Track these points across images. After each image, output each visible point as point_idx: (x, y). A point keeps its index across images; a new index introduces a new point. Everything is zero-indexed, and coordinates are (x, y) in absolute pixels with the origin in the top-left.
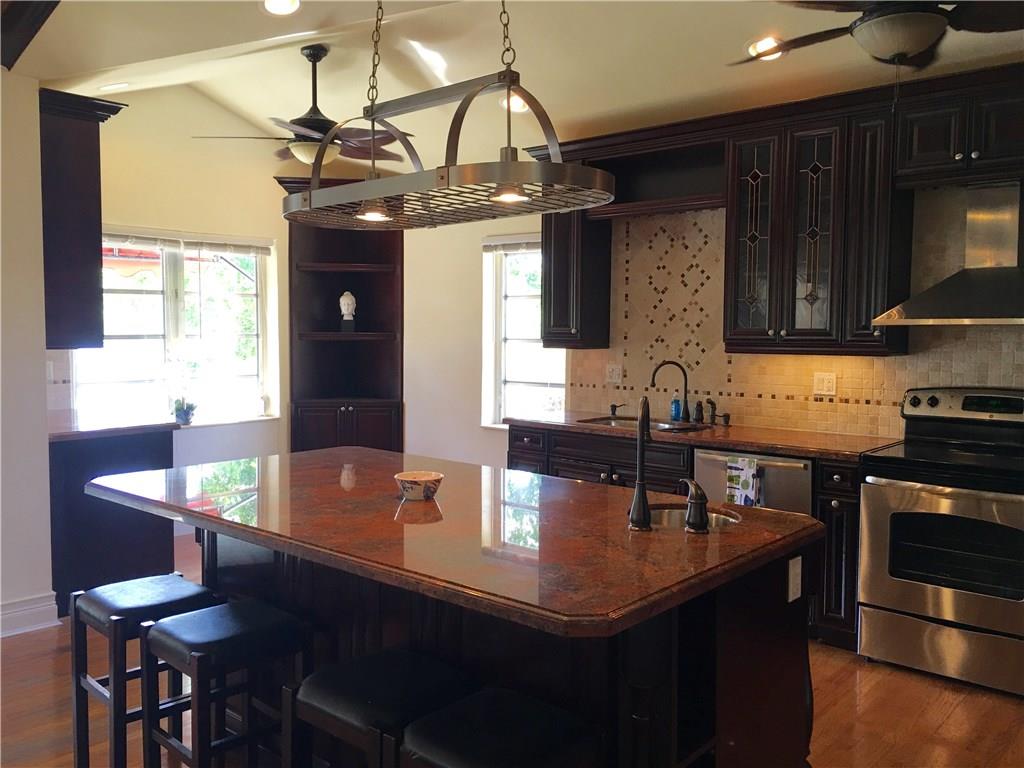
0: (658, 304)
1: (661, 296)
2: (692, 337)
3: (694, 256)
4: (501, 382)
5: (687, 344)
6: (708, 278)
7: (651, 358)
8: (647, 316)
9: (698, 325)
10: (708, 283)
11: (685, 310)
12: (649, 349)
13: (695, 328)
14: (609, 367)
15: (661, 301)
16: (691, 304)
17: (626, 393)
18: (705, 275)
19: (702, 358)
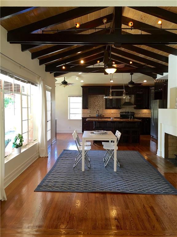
11: (97, 105)
12: (93, 109)
13: (99, 107)
14: (88, 111)
17: (91, 114)
19: (100, 110)
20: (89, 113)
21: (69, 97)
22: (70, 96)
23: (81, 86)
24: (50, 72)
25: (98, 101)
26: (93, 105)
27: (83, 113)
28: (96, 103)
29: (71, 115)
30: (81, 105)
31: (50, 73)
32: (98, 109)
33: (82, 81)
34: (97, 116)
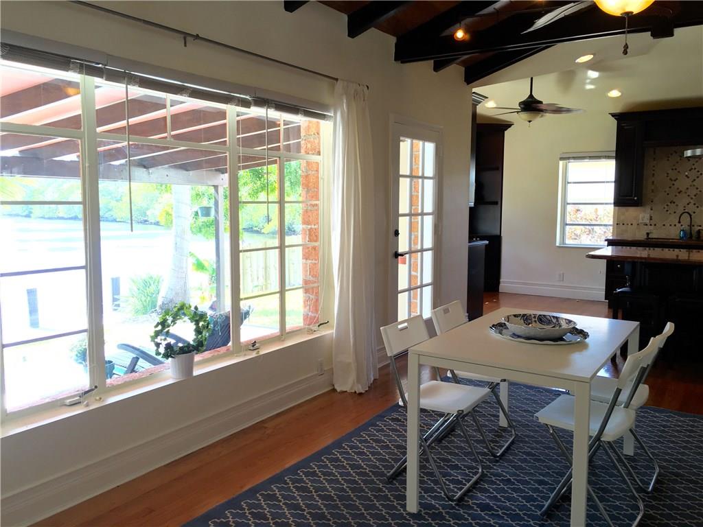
0: (671, 185)
1: (673, 182)
2: (691, 201)
3: (694, 165)
4: (565, 224)
5: (688, 204)
6: (701, 174)
7: (667, 211)
8: (665, 192)
9: (695, 196)
10: (701, 177)
11: (687, 189)
12: (666, 207)
13: (693, 197)
14: (641, 216)
15: (673, 184)
16: (691, 186)
17: (652, 227)
18: (699, 173)
19: (697, 211)
20: (648, 222)
21: (562, 159)
22: (569, 158)
23: (613, 115)
24: (430, 63)
25: (693, 174)
26: (667, 189)
27: (618, 223)
28: (682, 183)
29: (568, 228)
30: (608, 192)
31: (437, 67)
32: (691, 208)
33: (615, 93)
34: (681, 238)
